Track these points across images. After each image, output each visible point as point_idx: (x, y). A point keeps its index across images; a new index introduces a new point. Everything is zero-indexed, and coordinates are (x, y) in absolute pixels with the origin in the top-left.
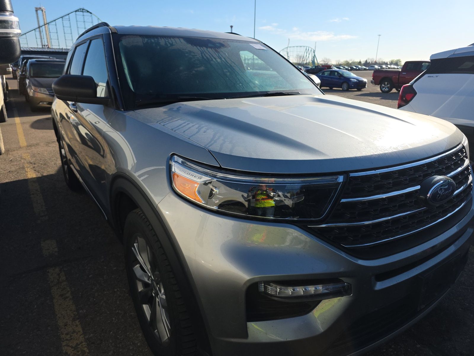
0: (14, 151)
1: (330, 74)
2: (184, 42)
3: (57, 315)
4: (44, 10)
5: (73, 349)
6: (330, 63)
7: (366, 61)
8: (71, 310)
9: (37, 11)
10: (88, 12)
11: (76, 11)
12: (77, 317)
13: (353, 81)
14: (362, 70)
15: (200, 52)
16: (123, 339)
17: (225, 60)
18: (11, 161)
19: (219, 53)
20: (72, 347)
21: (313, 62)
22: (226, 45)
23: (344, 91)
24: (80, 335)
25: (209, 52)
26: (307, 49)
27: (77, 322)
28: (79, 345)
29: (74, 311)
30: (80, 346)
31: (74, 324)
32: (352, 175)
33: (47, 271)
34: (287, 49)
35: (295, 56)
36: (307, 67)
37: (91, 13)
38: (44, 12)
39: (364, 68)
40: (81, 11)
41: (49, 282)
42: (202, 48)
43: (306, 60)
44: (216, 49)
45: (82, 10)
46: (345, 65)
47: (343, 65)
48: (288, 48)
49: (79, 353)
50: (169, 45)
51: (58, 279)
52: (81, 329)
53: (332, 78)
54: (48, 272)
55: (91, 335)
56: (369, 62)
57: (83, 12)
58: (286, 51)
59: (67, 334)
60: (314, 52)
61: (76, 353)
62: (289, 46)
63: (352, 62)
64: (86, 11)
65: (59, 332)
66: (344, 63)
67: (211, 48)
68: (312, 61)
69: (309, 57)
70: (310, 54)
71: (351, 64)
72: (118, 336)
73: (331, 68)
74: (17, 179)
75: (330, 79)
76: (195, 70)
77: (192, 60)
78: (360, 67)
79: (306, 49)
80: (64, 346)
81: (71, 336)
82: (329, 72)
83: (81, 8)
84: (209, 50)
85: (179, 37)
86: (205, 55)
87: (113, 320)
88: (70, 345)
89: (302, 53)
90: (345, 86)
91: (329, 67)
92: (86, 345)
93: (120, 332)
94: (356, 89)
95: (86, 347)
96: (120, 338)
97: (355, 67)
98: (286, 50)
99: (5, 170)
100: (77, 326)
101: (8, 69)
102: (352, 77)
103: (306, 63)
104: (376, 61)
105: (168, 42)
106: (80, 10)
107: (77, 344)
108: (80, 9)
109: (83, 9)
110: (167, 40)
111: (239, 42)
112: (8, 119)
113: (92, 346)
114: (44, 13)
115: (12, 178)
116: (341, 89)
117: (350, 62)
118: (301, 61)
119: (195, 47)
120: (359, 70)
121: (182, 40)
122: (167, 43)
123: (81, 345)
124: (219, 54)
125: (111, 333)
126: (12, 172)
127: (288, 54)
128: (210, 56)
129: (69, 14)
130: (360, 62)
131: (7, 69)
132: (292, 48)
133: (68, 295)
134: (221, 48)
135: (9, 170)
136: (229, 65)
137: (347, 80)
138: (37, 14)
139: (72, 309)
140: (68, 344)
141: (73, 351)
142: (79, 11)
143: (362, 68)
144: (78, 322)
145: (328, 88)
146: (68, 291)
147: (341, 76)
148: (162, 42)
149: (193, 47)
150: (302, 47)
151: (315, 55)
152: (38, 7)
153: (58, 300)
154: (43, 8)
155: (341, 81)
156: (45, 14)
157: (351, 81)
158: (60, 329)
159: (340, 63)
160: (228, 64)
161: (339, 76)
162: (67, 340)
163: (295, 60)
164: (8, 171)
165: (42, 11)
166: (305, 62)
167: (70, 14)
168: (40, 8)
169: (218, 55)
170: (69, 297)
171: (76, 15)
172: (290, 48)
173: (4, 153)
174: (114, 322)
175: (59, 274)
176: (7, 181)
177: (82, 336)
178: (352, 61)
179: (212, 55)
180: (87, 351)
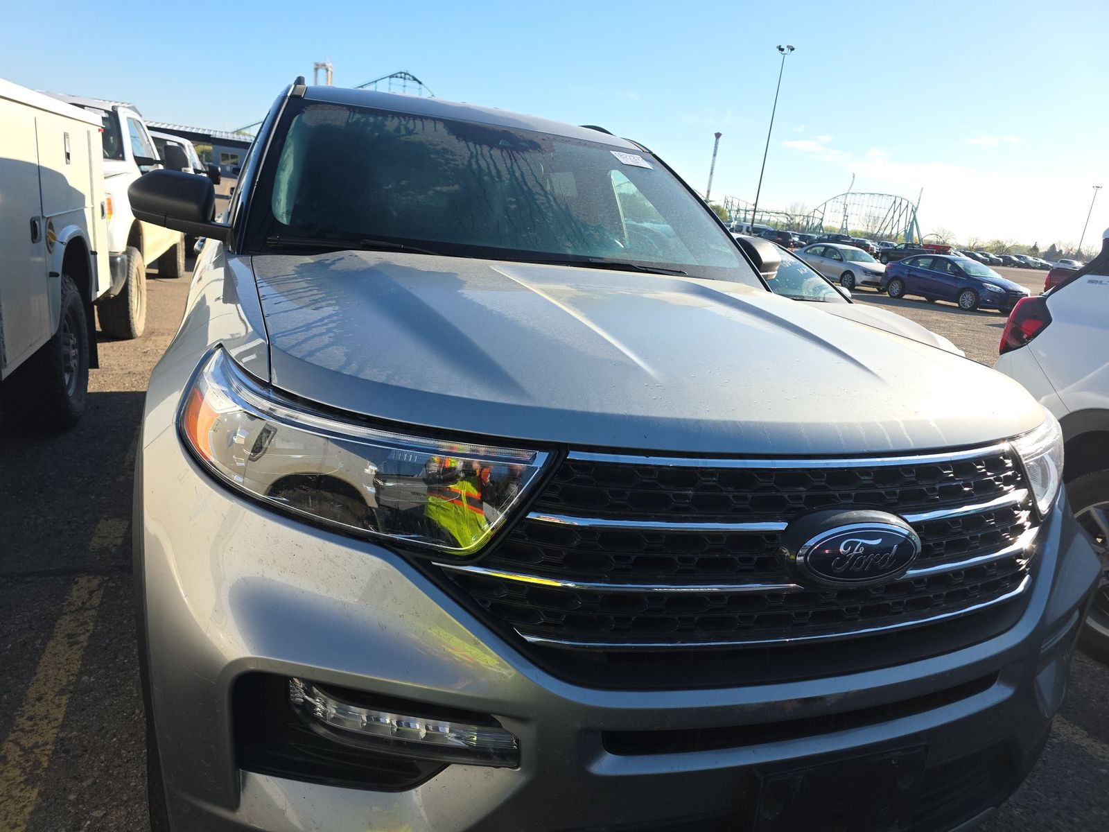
0: (163, 334)
1: (932, 266)
2: (444, 130)
3: (36, 674)
4: (330, 69)
5: (21, 753)
6: (950, 242)
7: (1053, 247)
8: (68, 671)
9: (316, 69)
10: (415, 79)
11: (391, 77)
12: (71, 688)
13: (992, 289)
14: (1034, 268)
15: (469, 153)
16: (128, 760)
17: (523, 177)
18: (144, 352)
19: (516, 160)
20: (22, 748)
21: (909, 235)
22: (543, 147)
23: (964, 309)
24: (53, 728)
25: (491, 157)
26: (897, 204)
27: (64, 699)
28: (39, 747)
29: (72, 675)
30: (38, 750)
31: (57, 701)
32: (573, 455)
33: (77, 579)
34: (846, 197)
35: (863, 214)
36: (887, 245)
37: (420, 83)
38: (329, 72)
39: (1041, 263)
40: (401, 77)
41: (64, 604)
42: (478, 146)
43: (890, 227)
44: (514, 152)
45: (403, 75)
46: (991, 251)
47: (988, 249)
48: (849, 195)
49: (27, 765)
50: (403, 132)
51: (85, 601)
52: (61, 717)
53: (935, 275)
54: (76, 583)
55: (75, 733)
56: (1061, 251)
57: (405, 79)
58: (843, 201)
59: (30, 719)
60: (914, 211)
61: (22, 761)
62: (850, 192)
63: (1014, 245)
64: (411, 78)
65: (18, 711)
66: (989, 245)
67: (502, 148)
68: (905, 231)
69: (898, 221)
70: (904, 216)
71: (1008, 250)
72: (123, 751)
73: (949, 254)
74: (134, 390)
75: (929, 277)
76: (433, 190)
77: (441, 169)
78: (1030, 258)
79: (895, 202)
80: (10, 741)
81: (36, 724)
82: (931, 260)
83: (403, 71)
84: (496, 153)
85: (435, 120)
86: (477, 160)
87: (134, 713)
88: (22, 743)
89: (882, 210)
90: (967, 299)
91: (944, 249)
92: (50, 752)
93: (133, 742)
94: (997, 311)
95: (47, 755)
96: (124, 755)
97: (1015, 259)
98: (842, 199)
99: (122, 369)
100: (59, 706)
101: (185, 170)
102: (990, 279)
103: (890, 236)
104: (1079, 251)
105: (405, 126)
106: (399, 75)
107: (36, 746)
108: (401, 73)
109: (405, 74)
110: (405, 123)
111: (585, 145)
112: (185, 273)
113: (61, 757)
114: (330, 76)
115: (127, 385)
116: (957, 305)
117: (1008, 245)
118: (877, 229)
119: (463, 144)
120: (1027, 266)
121: (440, 126)
122: (402, 127)
123: (41, 749)
124: (512, 163)
125: (115, 740)
126: (134, 374)
127: (845, 209)
128: (488, 165)
129: (376, 82)
130: (1035, 248)
131: (183, 169)
132: (858, 196)
133: (82, 638)
134: (528, 151)
135: (130, 370)
136: (526, 189)
137: (976, 285)
138: (316, 76)
139: (72, 669)
140: (18, 741)
141: (20, 756)
142: (396, 77)
143: (1036, 263)
144: (67, 700)
145: (923, 299)
146: (88, 631)
147: (959, 272)
148: (391, 124)
149: (459, 141)
150: (885, 197)
151: (915, 218)
152: (321, 61)
153: (57, 644)
154: (329, 65)
155: (960, 286)
156: (331, 78)
157: (984, 287)
158: (24, 704)
159: (979, 244)
160: (524, 187)
161: (955, 274)
162: (22, 730)
163: (861, 225)
164: (126, 372)
165: (327, 70)
166: (887, 232)
167: (378, 82)
168: (324, 65)
169: (509, 165)
170: (81, 642)
171: (390, 84)
172: (854, 195)
173: (140, 337)
174: (134, 718)
175: (91, 592)
176: (114, 389)
177: (55, 731)
178: (1012, 244)
179: (495, 164)
180: (45, 765)
